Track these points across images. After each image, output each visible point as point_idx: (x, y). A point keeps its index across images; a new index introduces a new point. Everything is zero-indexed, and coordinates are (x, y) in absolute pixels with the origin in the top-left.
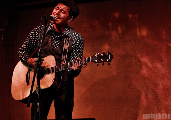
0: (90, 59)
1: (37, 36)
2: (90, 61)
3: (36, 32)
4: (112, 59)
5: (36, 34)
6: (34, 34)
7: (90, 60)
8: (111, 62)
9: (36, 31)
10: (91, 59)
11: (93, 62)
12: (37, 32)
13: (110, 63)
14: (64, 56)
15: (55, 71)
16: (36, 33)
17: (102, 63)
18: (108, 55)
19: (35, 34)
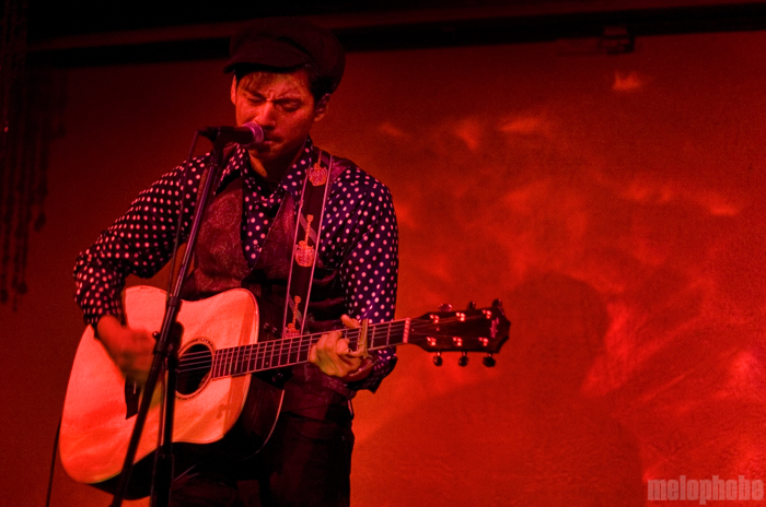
0: (406, 331)
1: (178, 198)
2: (405, 340)
3: (178, 184)
4: (506, 338)
5: (173, 193)
6: (166, 192)
7: (406, 335)
8: (497, 351)
9: (175, 179)
10: (410, 330)
11: (418, 343)
12: (181, 184)
13: (495, 357)
14: (293, 297)
15: (251, 369)
16: (174, 188)
17: (459, 355)
18: (490, 321)
19: (170, 193)
